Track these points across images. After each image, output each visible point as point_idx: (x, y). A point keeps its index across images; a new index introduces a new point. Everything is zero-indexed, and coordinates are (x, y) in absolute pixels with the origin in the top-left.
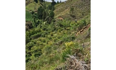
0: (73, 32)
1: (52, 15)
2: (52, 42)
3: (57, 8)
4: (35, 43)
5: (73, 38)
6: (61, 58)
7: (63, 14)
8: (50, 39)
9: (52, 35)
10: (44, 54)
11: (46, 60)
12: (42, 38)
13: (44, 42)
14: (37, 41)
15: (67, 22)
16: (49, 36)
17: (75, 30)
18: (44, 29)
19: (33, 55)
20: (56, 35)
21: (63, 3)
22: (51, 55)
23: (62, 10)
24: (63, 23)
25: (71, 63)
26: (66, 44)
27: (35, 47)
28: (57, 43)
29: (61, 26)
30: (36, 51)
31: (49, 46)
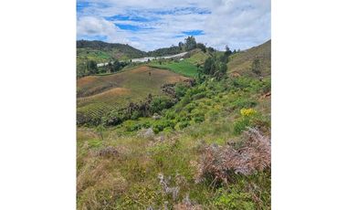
0: (254, 96)
1: (224, 70)
2: (219, 107)
3: (233, 60)
4: (197, 105)
5: (253, 105)
6: (232, 130)
7: (240, 68)
8: (218, 101)
9: (221, 97)
10: (207, 120)
11: (210, 129)
12: (207, 100)
13: (209, 105)
14: (200, 102)
15: (245, 81)
16: (216, 98)
17: (258, 92)
18: (211, 88)
19: (193, 119)
20: (226, 96)
21: (243, 52)
22: (218, 123)
23: (240, 63)
24: (239, 81)
25: (251, 139)
26: (242, 111)
27: (196, 111)
28: (227, 108)
29: (236, 85)
30: (197, 115)
31: (215, 110)
